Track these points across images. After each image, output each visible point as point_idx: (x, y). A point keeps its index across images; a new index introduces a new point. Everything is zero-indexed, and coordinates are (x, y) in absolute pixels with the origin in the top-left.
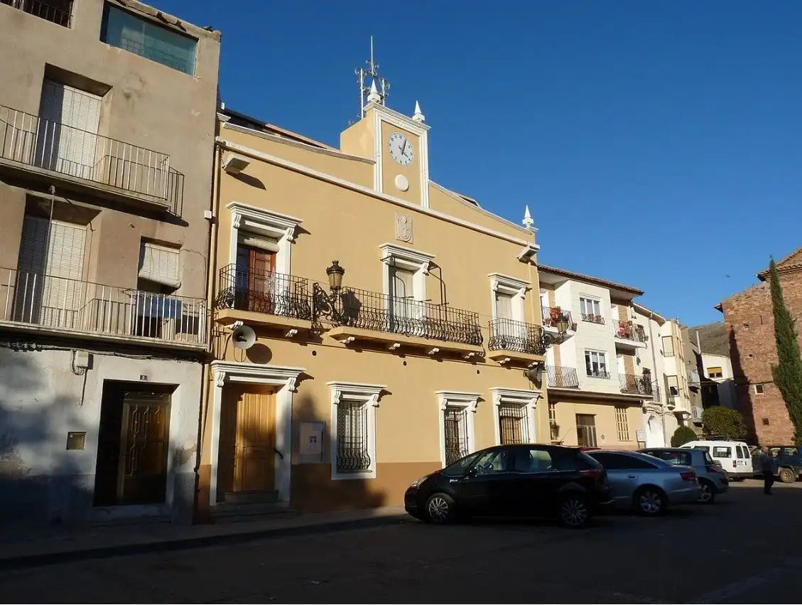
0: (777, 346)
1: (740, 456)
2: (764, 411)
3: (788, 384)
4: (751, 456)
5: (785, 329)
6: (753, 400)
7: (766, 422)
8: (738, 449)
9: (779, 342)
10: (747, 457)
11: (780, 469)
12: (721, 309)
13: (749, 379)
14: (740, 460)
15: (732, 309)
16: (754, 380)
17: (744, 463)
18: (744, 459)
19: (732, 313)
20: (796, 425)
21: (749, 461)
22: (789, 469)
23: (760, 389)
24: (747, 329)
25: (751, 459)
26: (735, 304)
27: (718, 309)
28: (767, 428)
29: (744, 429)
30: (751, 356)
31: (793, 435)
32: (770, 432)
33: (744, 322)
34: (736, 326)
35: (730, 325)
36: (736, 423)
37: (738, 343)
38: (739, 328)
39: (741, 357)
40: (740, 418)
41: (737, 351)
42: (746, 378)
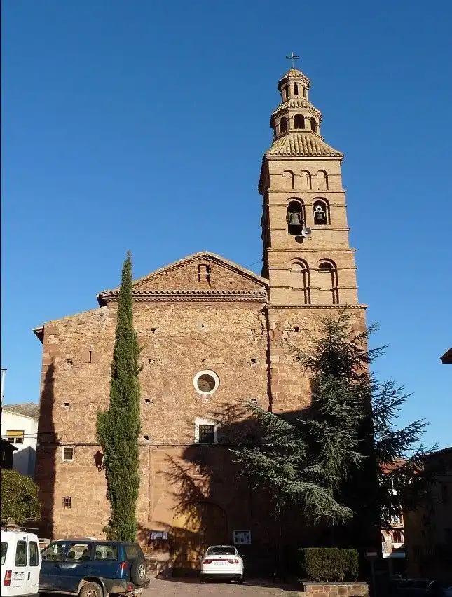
0: (112, 383)
1: (20, 562)
2: (68, 486)
3: (116, 441)
4: (40, 561)
5: (128, 359)
6: (58, 468)
7: (67, 502)
8: (21, 546)
9: (115, 376)
10: (34, 562)
11: (82, 583)
12: (41, 335)
13: (59, 437)
14: (21, 569)
15: (57, 336)
16: (64, 440)
17: (26, 576)
18: (28, 568)
19: (56, 341)
20: (114, 506)
21: (36, 571)
22: (96, 585)
23: (69, 454)
24: (70, 367)
25: (39, 567)
26: (61, 329)
27: (37, 334)
28: (68, 511)
29: (37, 509)
30: (67, 404)
31: (106, 524)
32: (70, 516)
33: (68, 357)
34: (57, 360)
35: (50, 358)
36: (27, 499)
37: (56, 385)
38: (60, 364)
39: (54, 405)
40: (34, 491)
41: (52, 395)
42: (55, 435)
